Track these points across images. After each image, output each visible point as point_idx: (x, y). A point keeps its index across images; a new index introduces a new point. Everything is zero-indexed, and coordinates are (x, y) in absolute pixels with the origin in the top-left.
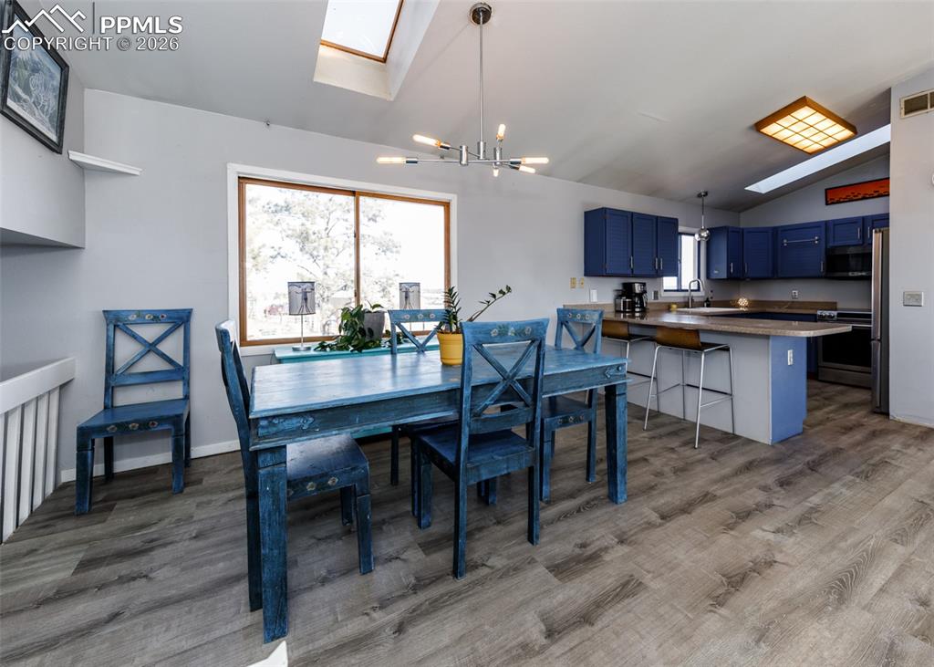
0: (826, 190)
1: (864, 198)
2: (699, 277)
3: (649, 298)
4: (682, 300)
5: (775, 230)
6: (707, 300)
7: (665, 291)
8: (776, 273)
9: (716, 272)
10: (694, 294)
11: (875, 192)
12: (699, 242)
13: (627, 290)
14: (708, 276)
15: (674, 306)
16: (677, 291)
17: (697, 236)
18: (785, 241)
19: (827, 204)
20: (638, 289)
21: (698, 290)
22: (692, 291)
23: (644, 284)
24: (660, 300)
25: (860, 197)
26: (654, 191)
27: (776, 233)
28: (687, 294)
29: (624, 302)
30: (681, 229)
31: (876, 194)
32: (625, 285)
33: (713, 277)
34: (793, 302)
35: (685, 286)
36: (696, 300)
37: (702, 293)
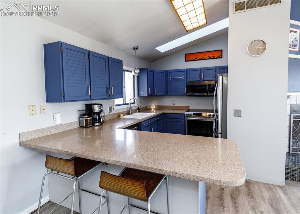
0: (185, 54)
1: (199, 60)
2: (134, 97)
3: (106, 112)
4: (126, 110)
5: (166, 71)
6: (138, 109)
7: (116, 105)
8: (167, 93)
9: (142, 93)
10: (132, 105)
11: (203, 57)
12: (134, 76)
13: (89, 110)
14: (138, 95)
15: (122, 115)
16: (123, 104)
17: (133, 72)
18: (171, 78)
19: (186, 61)
20: (96, 109)
21: (134, 103)
22: (131, 103)
23: (101, 105)
24: (113, 112)
25: (198, 59)
26: (106, 40)
27: (167, 73)
28: (128, 106)
29: (86, 120)
30: (124, 68)
31: (203, 58)
32: (87, 106)
33: (141, 95)
34: (173, 106)
35: (127, 101)
36: (133, 109)
37: (136, 105)
